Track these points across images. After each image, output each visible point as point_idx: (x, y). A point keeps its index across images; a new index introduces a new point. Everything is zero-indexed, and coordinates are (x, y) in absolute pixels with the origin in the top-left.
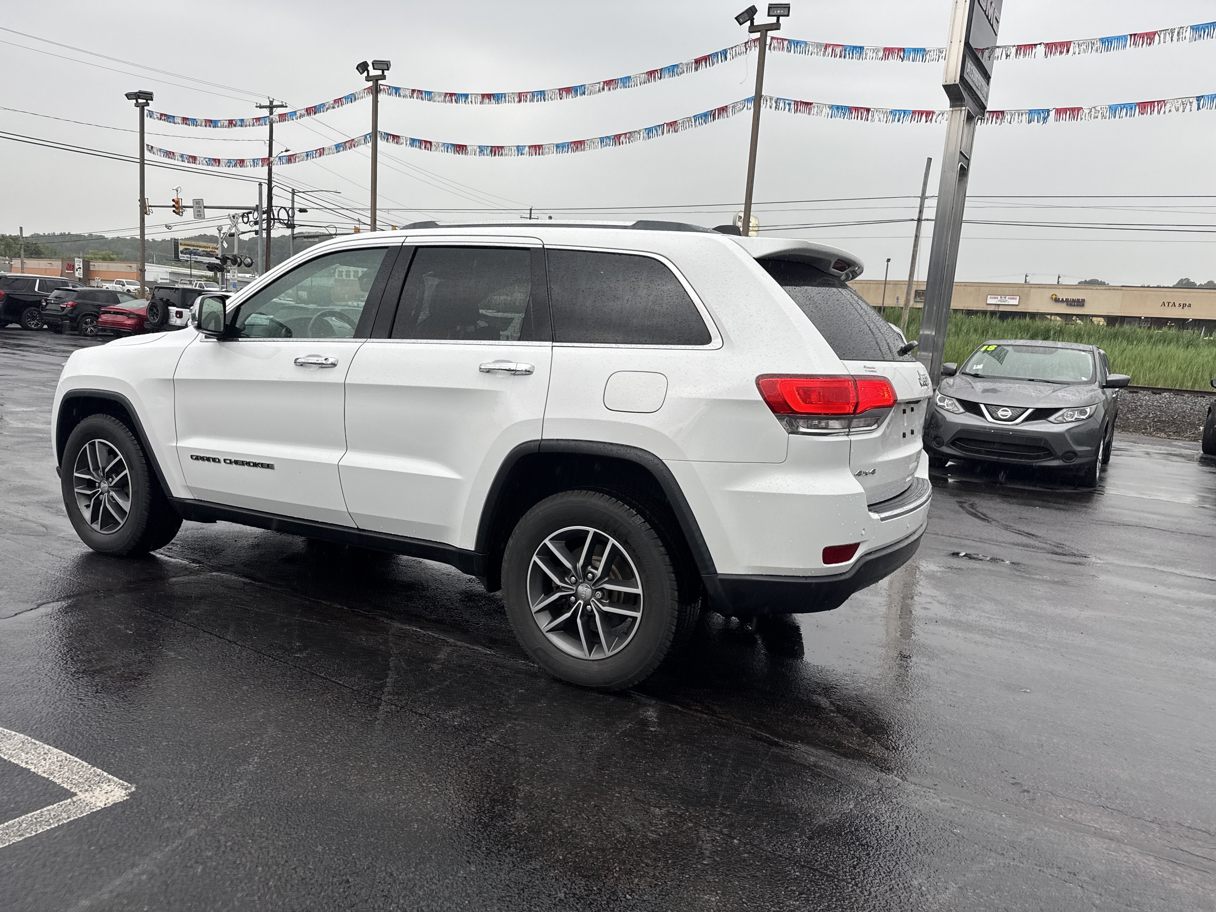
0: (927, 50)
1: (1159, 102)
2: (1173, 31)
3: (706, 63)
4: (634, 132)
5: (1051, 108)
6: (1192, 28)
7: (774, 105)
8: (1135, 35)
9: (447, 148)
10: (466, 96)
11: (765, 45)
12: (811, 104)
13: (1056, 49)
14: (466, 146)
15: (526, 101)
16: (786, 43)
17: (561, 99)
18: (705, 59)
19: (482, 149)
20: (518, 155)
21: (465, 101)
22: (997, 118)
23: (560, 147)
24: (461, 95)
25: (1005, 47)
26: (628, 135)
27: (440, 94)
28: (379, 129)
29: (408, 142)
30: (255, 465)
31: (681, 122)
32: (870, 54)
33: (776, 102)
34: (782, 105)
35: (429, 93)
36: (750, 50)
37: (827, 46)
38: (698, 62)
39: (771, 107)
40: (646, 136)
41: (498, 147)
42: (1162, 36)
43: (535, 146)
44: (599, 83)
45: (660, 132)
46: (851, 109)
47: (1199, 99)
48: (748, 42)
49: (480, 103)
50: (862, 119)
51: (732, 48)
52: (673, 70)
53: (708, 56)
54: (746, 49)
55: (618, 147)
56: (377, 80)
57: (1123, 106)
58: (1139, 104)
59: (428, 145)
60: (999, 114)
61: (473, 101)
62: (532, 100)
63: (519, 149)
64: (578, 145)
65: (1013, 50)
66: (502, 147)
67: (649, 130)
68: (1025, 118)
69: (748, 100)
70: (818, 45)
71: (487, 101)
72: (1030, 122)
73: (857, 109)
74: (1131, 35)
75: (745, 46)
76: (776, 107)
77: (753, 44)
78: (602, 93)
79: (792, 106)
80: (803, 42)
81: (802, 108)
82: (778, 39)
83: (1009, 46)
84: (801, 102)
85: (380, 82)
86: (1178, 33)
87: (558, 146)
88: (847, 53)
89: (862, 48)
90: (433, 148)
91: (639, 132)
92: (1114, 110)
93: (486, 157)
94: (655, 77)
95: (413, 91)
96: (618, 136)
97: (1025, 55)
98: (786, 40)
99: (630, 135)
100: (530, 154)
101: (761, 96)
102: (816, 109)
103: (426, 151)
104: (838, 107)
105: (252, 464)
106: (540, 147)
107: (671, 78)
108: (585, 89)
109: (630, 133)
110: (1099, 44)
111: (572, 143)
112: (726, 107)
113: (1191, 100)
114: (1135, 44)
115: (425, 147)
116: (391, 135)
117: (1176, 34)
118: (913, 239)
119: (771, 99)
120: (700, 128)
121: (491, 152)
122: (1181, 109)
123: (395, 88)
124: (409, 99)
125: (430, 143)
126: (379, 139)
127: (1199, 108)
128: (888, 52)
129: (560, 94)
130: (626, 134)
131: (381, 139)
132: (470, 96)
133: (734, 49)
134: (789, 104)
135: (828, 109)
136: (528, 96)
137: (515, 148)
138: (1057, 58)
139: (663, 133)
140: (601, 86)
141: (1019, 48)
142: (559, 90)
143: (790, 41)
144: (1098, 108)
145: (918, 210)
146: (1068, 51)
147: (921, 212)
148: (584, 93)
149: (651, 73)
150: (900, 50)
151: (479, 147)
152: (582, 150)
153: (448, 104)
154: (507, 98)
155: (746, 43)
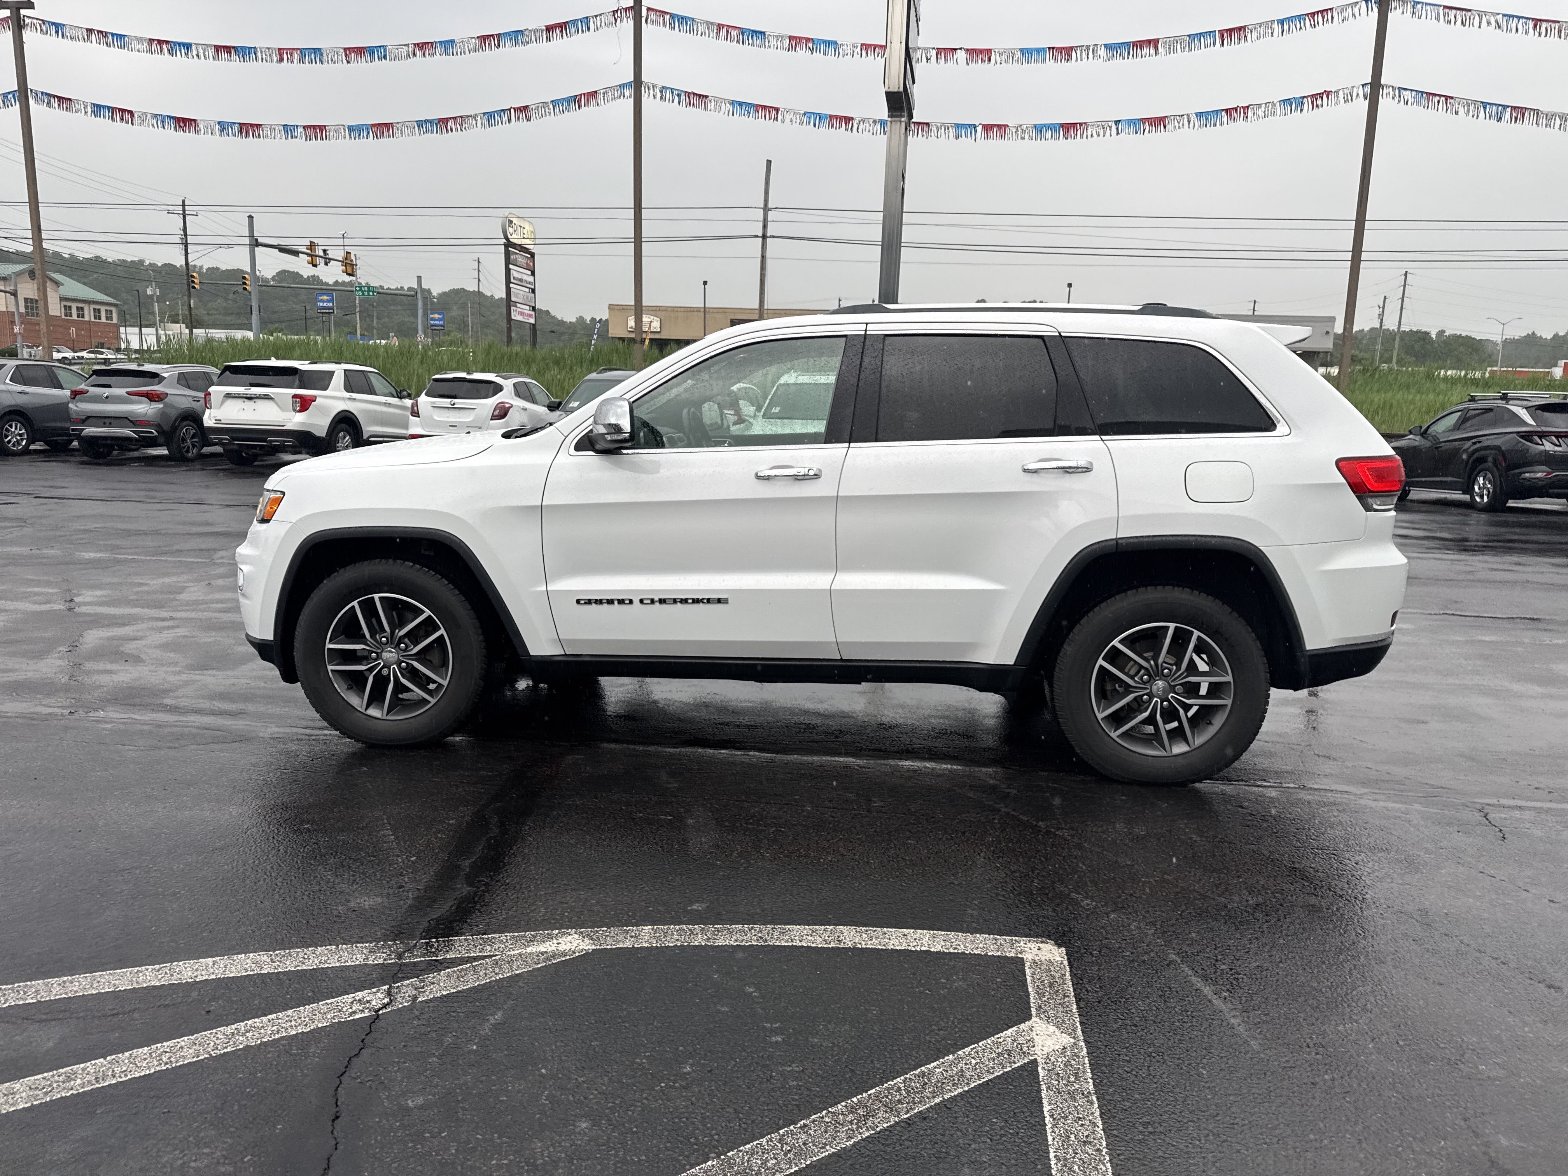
0: (839, 43)
1: (1081, 124)
2: (1088, 47)
3: (562, 31)
4: (468, 116)
5: (977, 123)
6: (1106, 46)
7: (659, 95)
8: (1053, 48)
9: (163, 122)
10: (188, 46)
11: (641, 17)
12: (707, 97)
13: (977, 56)
14: (195, 121)
15: (292, 62)
16: (667, 17)
17: (348, 62)
18: (562, 26)
19: (223, 127)
20: (286, 138)
21: (186, 54)
22: (923, 130)
23: (355, 130)
24: (179, 44)
25: (924, 49)
26: (459, 120)
27: (140, 40)
28: (29, 87)
29: (89, 110)
30: (696, 601)
31: (534, 107)
32: (773, 42)
33: (661, 92)
34: (668, 95)
35: (121, 37)
36: (621, 21)
37: (720, 27)
38: (549, 29)
39: (654, 97)
40: (486, 123)
41: (252, 125)
42: (1078, 52)
43: (314, 127)
44: (407, 45)
45: (505, 118)
46: (757, 107)
47: (1117, 122)
48: (617, 11)
49: (214, 58)
50: (770, 119)
51: (596, 16)
52: (517, 36)
53: (565, 23)
54: (616, 20)
55: (445, 135)
56: (18, 9)
57: (1049, 127)
58: (1062, 125)
59: (127, 116)
60: (925, 125)
61: (201, 55)
62: (301, 61)
63: (288, 130)
64: (383, 129)
65: (934, 52)
66: (258, 126)
67: (490, 116)
68: (952, 131)
69: (623, 86)
70: (709, 24)
71: (225, 56)
72: (957, 137)
73: (764, 107)
74: (1049, 48)
75: (614, 15)
76: (661, 98)
77: (623, 14)
78: (413, 59)
79: (683, 97)
80: (690, 19)
81: (696, 100)
82: (656, 11)
83: (929, 48)
84: (694, 94)
85: (23, 12)
86: (1093, 50)
87: (350, 129)
88: (746, 37)
89: (763, 33)
90: (136, 120)
91: (475, 117)
92: (1039, 129)
93: (231, 138)
94: (490, 45)
95: (90, 31)
96: (445, 121)
97: (946, 60)
98: (668, 13)
99: (461, 120)
100: (308, 138)
101: (641, 82)
102: (713, 104)
103: (124, 124)
104: (741, 104)
105: (690, 601)
106: (322, 128)
107: (514, 48)
108: (385, 51)
109: (461, 117)
110: (1018, 55)
111: (373, 125)
112: (596, 92)
113: (1110, 123)
114: (1056, 59)
115: (122, 119)
116: (54, 96)
117: (1091, 51)
118: (759, 260)
119: (654, 87)
120: (560, 116)
121: (241, 132)
122: (1102, 134)
123: (54, 24)
124: (82, 43)
125: (131, 113)
126: (32, 102)
127: (1118, 133)
128: (795, 41)
129: (346, 55)
130: (455, 118)
131: (36, 101)
132: (194, 47)
133: (598, 18)
134: (679, 96)
135: (728, 105)
136: (295, 55)
137: (281, 128)
138: (978, 67)
139: (510, 121)
140: (411, 50)
141: (939, 51)
142: (345, 49)
143: (672, 16)
144: (1024, 127)
145: (761, 224)
146: (989, 60)
147: (765, 227)
148: (385, 57)
149: (484, 38)
150: (808, 40)
151: (219, 123)
152: (389, 136)
153: (155, 55)
154: (259, 54)
155: (614, 11)
